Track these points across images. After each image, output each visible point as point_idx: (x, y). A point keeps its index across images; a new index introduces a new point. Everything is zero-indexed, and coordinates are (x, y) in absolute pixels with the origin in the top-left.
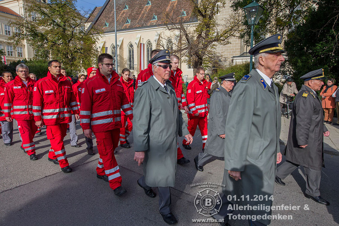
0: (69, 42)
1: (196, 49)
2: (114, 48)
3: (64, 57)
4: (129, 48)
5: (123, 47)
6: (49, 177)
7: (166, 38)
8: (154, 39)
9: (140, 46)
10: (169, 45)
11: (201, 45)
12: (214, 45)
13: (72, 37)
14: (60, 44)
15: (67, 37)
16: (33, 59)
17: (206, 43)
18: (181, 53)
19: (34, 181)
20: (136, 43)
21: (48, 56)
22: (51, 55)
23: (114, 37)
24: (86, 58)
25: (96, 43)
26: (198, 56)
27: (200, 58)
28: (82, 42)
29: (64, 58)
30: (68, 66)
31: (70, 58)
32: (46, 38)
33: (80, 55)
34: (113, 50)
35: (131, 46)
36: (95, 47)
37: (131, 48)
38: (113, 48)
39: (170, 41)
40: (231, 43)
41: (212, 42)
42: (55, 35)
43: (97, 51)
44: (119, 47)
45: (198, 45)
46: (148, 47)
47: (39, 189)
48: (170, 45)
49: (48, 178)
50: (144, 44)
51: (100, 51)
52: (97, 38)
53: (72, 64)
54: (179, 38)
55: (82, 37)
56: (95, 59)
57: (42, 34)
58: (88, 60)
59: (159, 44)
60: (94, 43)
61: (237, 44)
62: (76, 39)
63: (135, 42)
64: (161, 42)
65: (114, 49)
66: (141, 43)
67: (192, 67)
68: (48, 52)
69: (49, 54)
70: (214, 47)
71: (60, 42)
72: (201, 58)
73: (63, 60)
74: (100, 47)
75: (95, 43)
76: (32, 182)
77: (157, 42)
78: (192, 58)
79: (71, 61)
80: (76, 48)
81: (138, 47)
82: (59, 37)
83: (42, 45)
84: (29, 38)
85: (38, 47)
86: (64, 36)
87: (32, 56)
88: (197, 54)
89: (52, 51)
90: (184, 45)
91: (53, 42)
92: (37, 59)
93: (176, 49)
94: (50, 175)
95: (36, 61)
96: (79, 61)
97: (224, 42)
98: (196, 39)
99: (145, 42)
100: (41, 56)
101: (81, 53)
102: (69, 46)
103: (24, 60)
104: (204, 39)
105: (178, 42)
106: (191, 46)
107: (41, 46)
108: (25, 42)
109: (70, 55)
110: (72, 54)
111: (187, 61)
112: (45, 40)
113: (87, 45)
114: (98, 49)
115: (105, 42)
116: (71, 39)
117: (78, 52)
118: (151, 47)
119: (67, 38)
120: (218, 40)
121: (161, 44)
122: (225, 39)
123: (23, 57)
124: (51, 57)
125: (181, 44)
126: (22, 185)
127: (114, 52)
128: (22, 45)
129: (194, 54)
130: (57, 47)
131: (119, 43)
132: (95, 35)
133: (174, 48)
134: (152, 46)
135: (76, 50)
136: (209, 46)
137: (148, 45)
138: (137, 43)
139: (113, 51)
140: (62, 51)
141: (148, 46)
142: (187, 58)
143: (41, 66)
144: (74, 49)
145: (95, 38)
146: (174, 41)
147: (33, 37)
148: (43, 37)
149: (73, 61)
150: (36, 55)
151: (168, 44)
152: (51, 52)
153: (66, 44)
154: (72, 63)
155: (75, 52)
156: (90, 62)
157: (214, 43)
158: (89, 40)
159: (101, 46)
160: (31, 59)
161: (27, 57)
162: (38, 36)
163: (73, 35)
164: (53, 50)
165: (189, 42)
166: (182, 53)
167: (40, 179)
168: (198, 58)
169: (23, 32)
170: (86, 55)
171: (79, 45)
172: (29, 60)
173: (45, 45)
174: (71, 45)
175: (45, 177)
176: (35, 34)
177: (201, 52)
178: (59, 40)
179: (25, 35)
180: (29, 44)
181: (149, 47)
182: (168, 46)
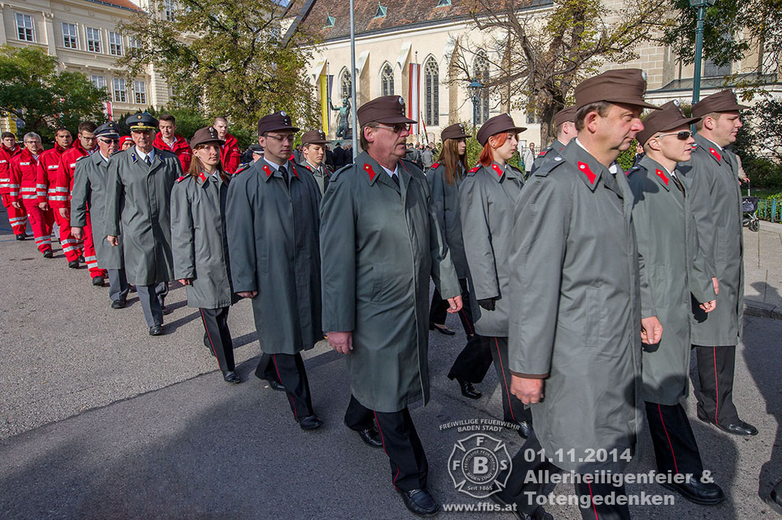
0: (245, 65)
1: (548, 75)
2: (347, 76)
3: (235, 100)
4: (382, 75)
5: (368, 75)
6: (208, 376)
7: (474, 49)
8: (445, 53)
9: (408, 69)
10: (479, 65)
11: (560, 65)
12: (594, 63)
13: (253, 54)
14: (226, 71)
15: (242, 54)
16: (168, 108)
17: (573, 59)
18: (509, 86)
19: (175, 384)
20: (399, 63)
21: (198, 100)
22: (205, 97)
23: (349, 50)
24: (284, 102)
25: (306, 65)
26: (553, 93)
27: (559, 96)
28: (274, 65)
29: (235, 104)
30: (242, 121)
31: (246, 102)
32: (195, 57)
33: (269, 96)
34: (346, 81)
35: (388, 70)
36: (303, 75)
37: (386, 76)
38: (345, 76)
39: (482, 57)
40: (639, 58)
41: (588, 55)
42: (216, 49)
43: (308, 85)
44: (360, 74)
45: (554, 65)
46: (429, 73)
47: (186, 403)
48: (482, 66)
49: (205, 379)
50: (419, 66)
51: (315, 85)
52: (308, 54)
53: (251, 117)
54: (504, 48)
55: (275, 52)
56: (304, 105)
57: (186, 49)
58: (287, 107)
59: (455, 64)
60: (302, 65)
61: (654, 59)
62: (262, 59)
63: (397, 60)
64: (461, 59)
65: (348, 79)
66: (413, 62)
67: (536, 119)
68: (200, 89)
69: (202, 95)
70: (594, 67)
71: (226, 65)
72: (561, 96)
73: (232, 109)
74: (314, 76)
75: (304, 66)
76: (171, 385)
77: (449, 59)
78: (537, 97)
79: (248, 110)
80: (262, 80)
81: (404, 72)
82: (224, 54)
83: (187, 75)
84: (160, 60)
85: (178, 80)
86: (233, 52)
87: (166, 101)
88: (550, 87)
89: (208, 87)
90: (517, 66)
91: (211, 68)
92: (176, 108)
93: (497, 76)
94: (209, 373)
95: (173, 110)
96: (266, 108)
97: (619, 54)
98: (548, 50)
99: (421, 59)
100: (185, 99)
101: (272, 91)
102: (244, 74)
103: (149, 109)
104: (569, 48)
105: (504, 58)
106: (536, 68)
107: (185, 76)
108: (150, 69)
109: (247, 96)
110: (251, 95)
111: (524, 106)
112: (194, 64)
113: (286, 71)
114: (309, 79)
115: (326, 64)
116: (249, 59)
117: (265, 88)
118: (436, 73)
119: (241, 57)
120: (606, 50)
121: (460, 64)
122: (623, 48)
123: (147, 103)
124: (205, 101)
125: (510, 62)
126: (152, 391)
127: (348, 87)
128: (144, 77)
129: (543, 88)
130: (218, 78)
131: (360, 66)
132: (303, 47)
133: (492, 74)
134: (438, 69)
135: (260, 83)
136: (582, 66)
137: (429, 67)
138: (401, 64)
139: (345, 83)
140: (229, 87)
141: (427, 70)
142: (525, 98)
143: (184, 122)
144: (257, 81)
145: (304, 54)
146: (492, 56)
147: (168, 57)
148: (189, 57)
149: (253, 110)
150: (174, 99)
151: (477, 65)
152: (205, 91)
153: (239, 71)
154: (251, 114)
155: (259, 88)
156: (293, 112)
157: (594, 58)
158: (289, 59)
159: (318, 72)
160: (162, 107)
161: (154, 103)
162: (178, 55)
163: (253, 50)
164: (211, 84)
165: (529, 58)
166: (512, 85)
167: (187, 380)
168: (554, 98)
169: (146, 47)
170: (284, 96)
171: (268, 70)
172: (159, 110)
173: (194, 75)
174: (249, 72)
175: (197, 377)
176: (172, 50)
177: (562, 82)
178: (223, 61)
179: (152, 53)
180: (159, 74)
181: (431, 73)
182: (479, 69)
